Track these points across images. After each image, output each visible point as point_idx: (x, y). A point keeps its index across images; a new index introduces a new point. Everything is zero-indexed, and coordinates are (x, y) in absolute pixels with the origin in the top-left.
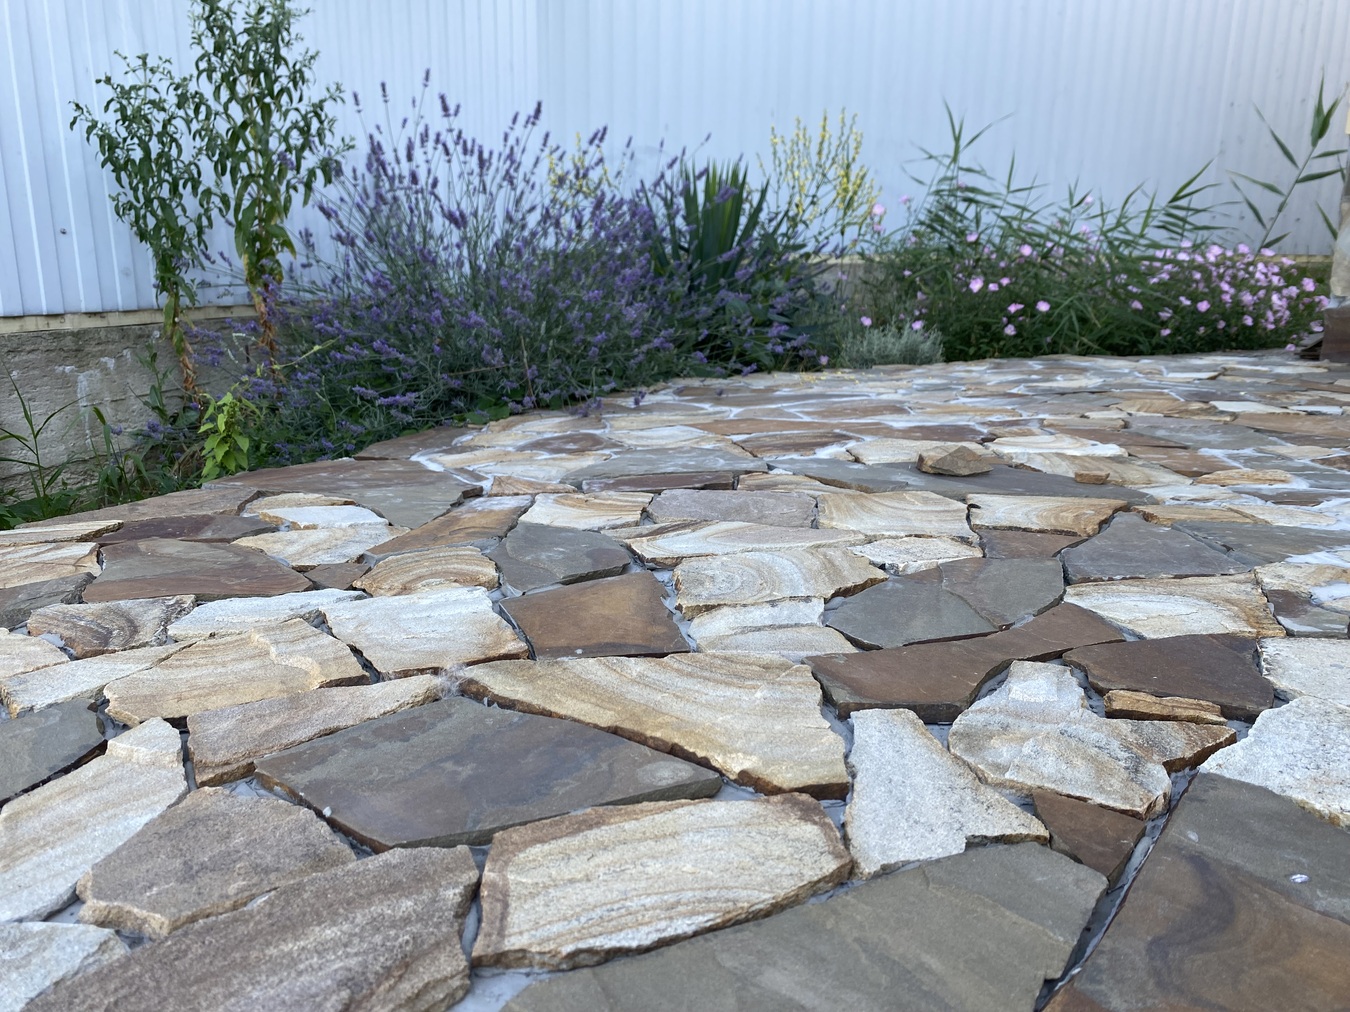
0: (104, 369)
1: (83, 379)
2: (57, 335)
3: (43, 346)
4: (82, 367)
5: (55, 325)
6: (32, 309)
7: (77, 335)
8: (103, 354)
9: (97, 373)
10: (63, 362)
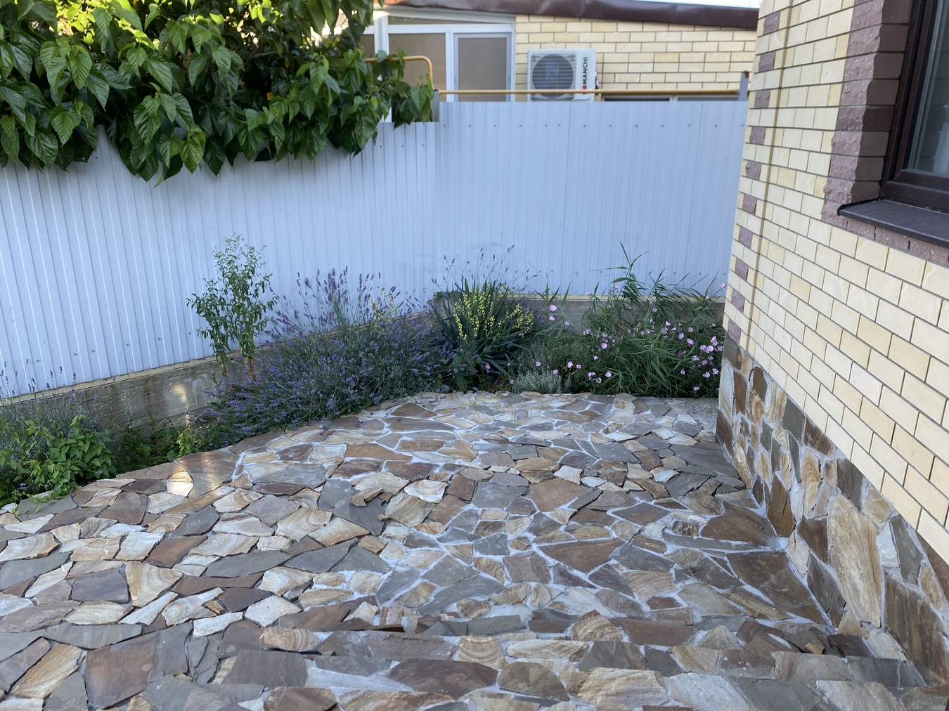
0: (203, 378)
1: (195, 383)
2: (186, 369)
3: (180, 374)
4: (194, 379)
5: (186, 365)
6: (177, 361)
7: (193, 368)
8: (202, 373)
9: (200, 380)
10: (188, 378)
